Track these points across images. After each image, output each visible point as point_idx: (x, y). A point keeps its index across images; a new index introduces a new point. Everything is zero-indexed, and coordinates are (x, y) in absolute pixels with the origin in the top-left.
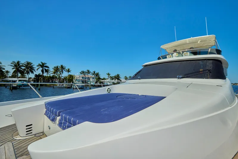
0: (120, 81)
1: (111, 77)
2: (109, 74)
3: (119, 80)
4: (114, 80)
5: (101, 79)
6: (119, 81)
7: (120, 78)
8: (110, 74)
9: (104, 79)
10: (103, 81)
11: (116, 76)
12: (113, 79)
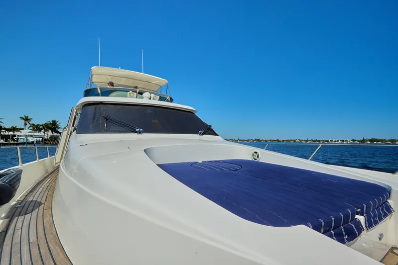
0: (58, 135)
1: (33, 125)
2: (27, 119)
3: (57, 132)
4: (42, 133)
5: (5, 129)
6: (56, 134)
7: (59, 128)
8: (30, 120)
9: (14, 129)
10: (11, 133)
11: (48, 124)
12: (40, 130)
